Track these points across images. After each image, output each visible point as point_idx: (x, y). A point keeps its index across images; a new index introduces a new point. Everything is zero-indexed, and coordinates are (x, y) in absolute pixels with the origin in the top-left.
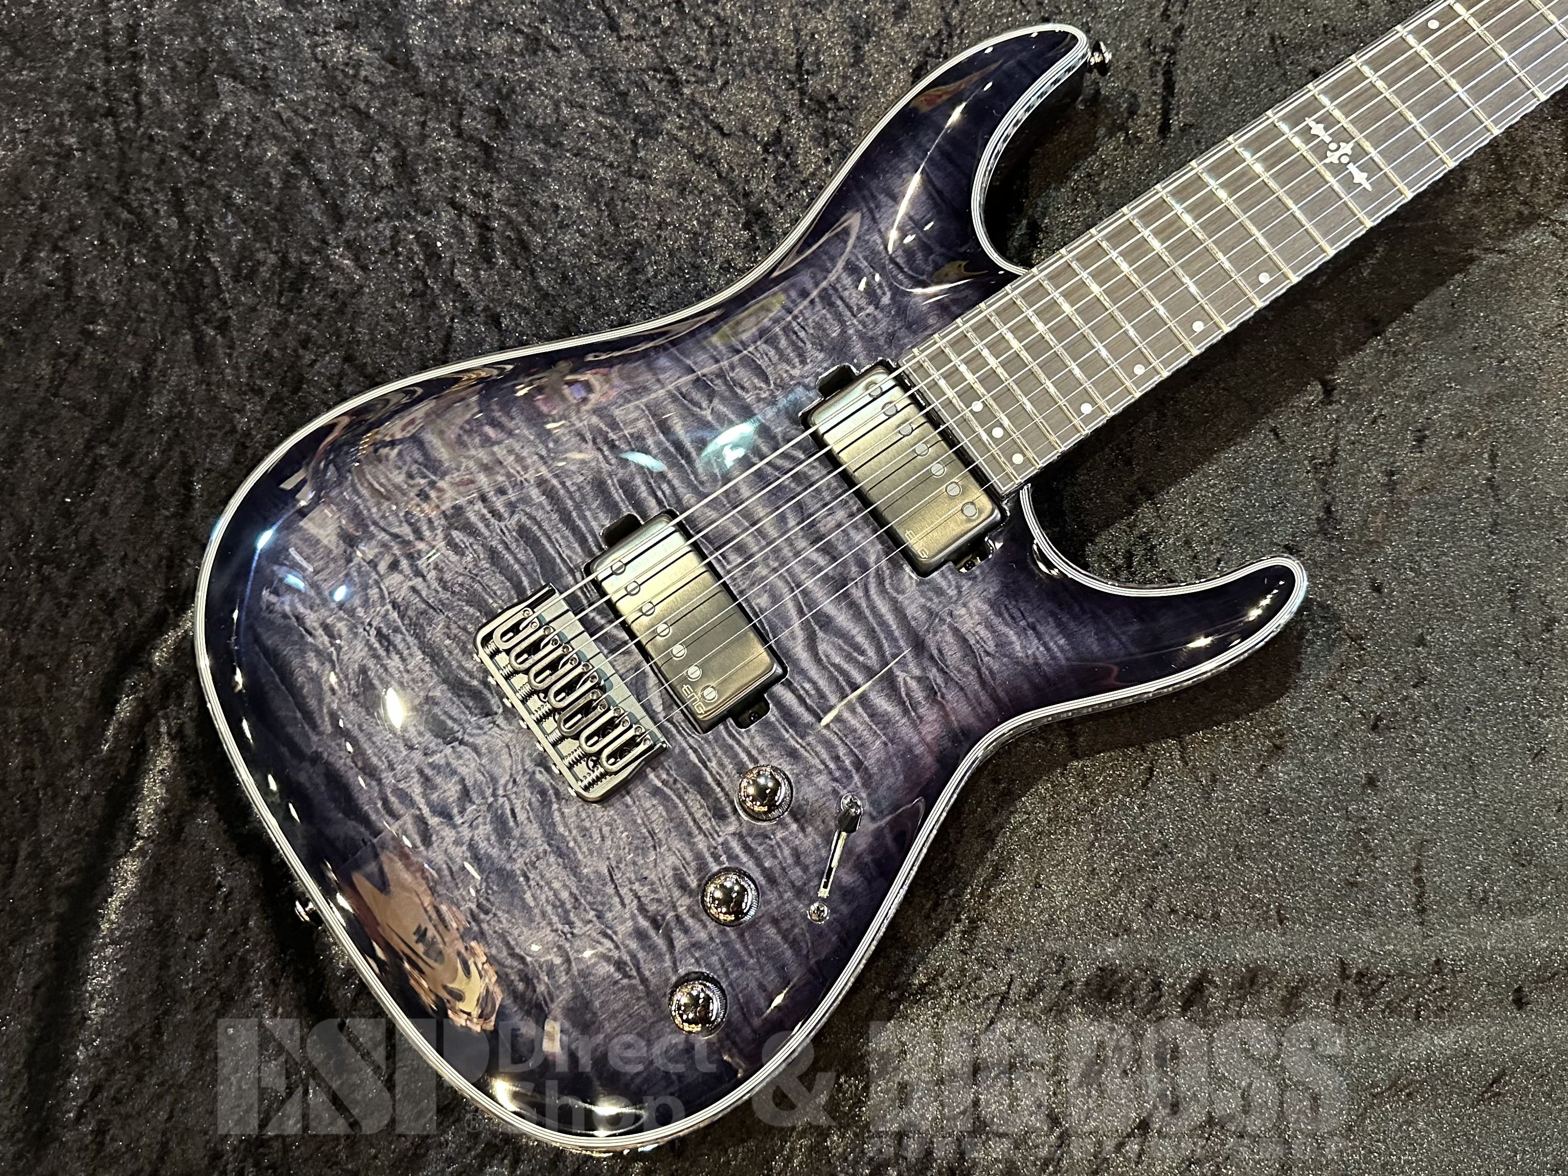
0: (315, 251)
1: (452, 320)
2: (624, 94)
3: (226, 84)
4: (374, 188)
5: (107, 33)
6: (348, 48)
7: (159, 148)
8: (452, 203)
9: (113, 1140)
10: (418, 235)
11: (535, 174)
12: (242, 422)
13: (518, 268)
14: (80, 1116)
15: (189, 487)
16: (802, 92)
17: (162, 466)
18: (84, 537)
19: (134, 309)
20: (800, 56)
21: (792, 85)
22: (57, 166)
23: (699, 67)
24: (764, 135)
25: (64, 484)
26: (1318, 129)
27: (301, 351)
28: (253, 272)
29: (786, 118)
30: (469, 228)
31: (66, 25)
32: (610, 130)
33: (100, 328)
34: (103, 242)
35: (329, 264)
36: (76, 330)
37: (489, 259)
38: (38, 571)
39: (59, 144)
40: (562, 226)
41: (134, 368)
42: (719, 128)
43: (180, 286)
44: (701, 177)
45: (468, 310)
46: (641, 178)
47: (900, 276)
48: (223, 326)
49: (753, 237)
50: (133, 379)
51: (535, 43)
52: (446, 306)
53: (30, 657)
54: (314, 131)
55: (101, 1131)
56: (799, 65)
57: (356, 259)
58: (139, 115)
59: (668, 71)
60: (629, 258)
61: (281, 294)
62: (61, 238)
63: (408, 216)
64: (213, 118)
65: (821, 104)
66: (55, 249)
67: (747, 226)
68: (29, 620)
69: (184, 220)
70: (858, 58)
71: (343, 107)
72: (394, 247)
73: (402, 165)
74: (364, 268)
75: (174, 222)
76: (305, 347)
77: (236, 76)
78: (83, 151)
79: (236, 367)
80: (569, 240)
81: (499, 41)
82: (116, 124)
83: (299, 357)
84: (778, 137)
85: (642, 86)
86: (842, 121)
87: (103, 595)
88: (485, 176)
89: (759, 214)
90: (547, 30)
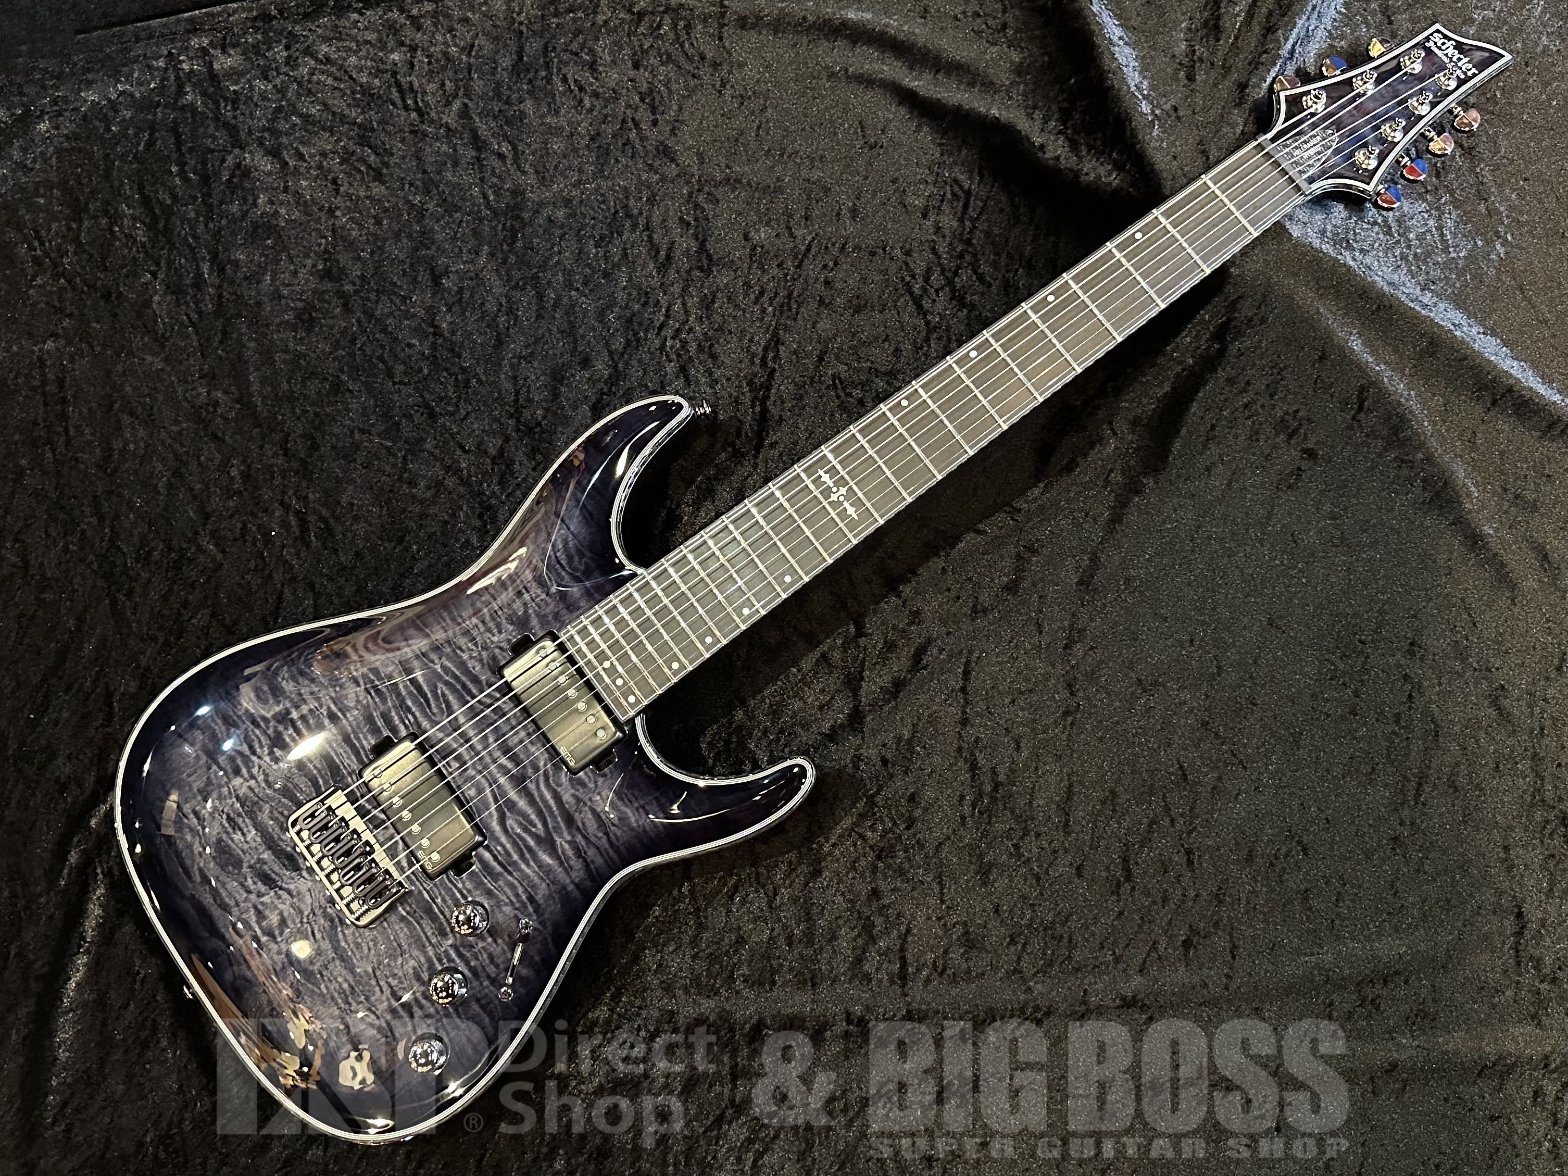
0: (190, 541)
1: (282, 586)
2: (398, 424)
3: (126, 419)
4: (229, 494)
5: (44, 383)
6: (209, 393)
7: (82, 466)
8: (282, 504)
9: (76, 1136)
10: (259, 527)
11: (338, 481)
12: (144, 661)
13: (326, 549)
14: (54, 1123)
15: (110, 706)
16: (518, 421)
17: (93, 692)
18: (43, 742)
19: (71, 582)
20: (517, 393)
21: (511, 416)
22: (15, 481)
23: (447, 404)
24: (493, 451)
25: (29, 706)
26: (826, 478)
27: (182, 611)
28: (149, 554)
29: (507, 440)
30: (293, 521)
31: (16, 377)
32: (388, 448)
33: (49, 596)
34: (48, 535)
35: (200, 549)
36: (33, 597)
37: (308, 545)
38: (15, 764)
39: (16, 465)
40: (356, 518)
41: (72, 624)
42: (462, 447)
43: (100, 566)
44: (451, 482)
45: (293, 579)
46: (410, 483)
47: (563, 573)
48: (130, 594)
49: (485, 524)
50: (71, 632)
51: (337, 388)
52: (278, 577)
53: (12, 823)
54: (187, 453)
55: (68, 1130)
56: (516, 401)
57: (217, 545)
58: (68, 443)
59: (428, 406)
60: (401, 540)
61: (167, 571)
62: (19, 532)
63: (253, 514)
64: (117, 445)
65: (531, 429)
66: (16, 540)
67: (480, 516)
68: (9, 798)
69: (102, 518)
70: (556, 395)
71: (206, 435)
72: (243, 536)
73: (246, 476)
74: (223, 552)
75: (94, 520)
76: (185, 608)
77: (131, 414)
78: (32, 470)
79: (139, 622)
80: (361, 528)
81: (313, 386)
82: (53, 450)
83: (181, 615)
84: (501, 451)
85: (410, 417)
86: (545, 441)
87: (57, 780)
88: (304, 484)
89: (489, 508)
90: (344, 377)
